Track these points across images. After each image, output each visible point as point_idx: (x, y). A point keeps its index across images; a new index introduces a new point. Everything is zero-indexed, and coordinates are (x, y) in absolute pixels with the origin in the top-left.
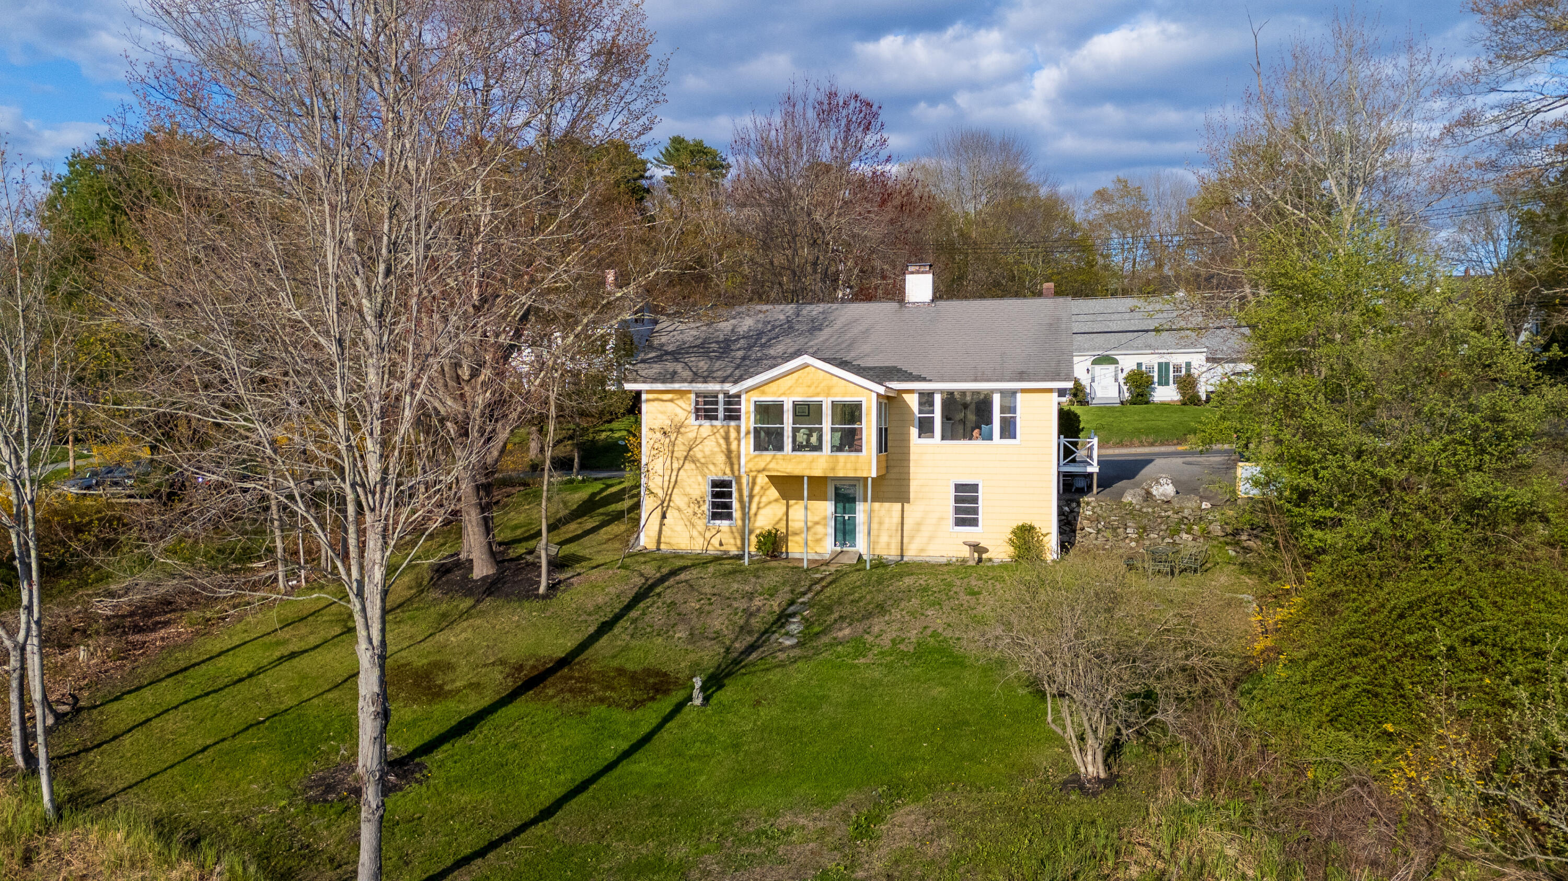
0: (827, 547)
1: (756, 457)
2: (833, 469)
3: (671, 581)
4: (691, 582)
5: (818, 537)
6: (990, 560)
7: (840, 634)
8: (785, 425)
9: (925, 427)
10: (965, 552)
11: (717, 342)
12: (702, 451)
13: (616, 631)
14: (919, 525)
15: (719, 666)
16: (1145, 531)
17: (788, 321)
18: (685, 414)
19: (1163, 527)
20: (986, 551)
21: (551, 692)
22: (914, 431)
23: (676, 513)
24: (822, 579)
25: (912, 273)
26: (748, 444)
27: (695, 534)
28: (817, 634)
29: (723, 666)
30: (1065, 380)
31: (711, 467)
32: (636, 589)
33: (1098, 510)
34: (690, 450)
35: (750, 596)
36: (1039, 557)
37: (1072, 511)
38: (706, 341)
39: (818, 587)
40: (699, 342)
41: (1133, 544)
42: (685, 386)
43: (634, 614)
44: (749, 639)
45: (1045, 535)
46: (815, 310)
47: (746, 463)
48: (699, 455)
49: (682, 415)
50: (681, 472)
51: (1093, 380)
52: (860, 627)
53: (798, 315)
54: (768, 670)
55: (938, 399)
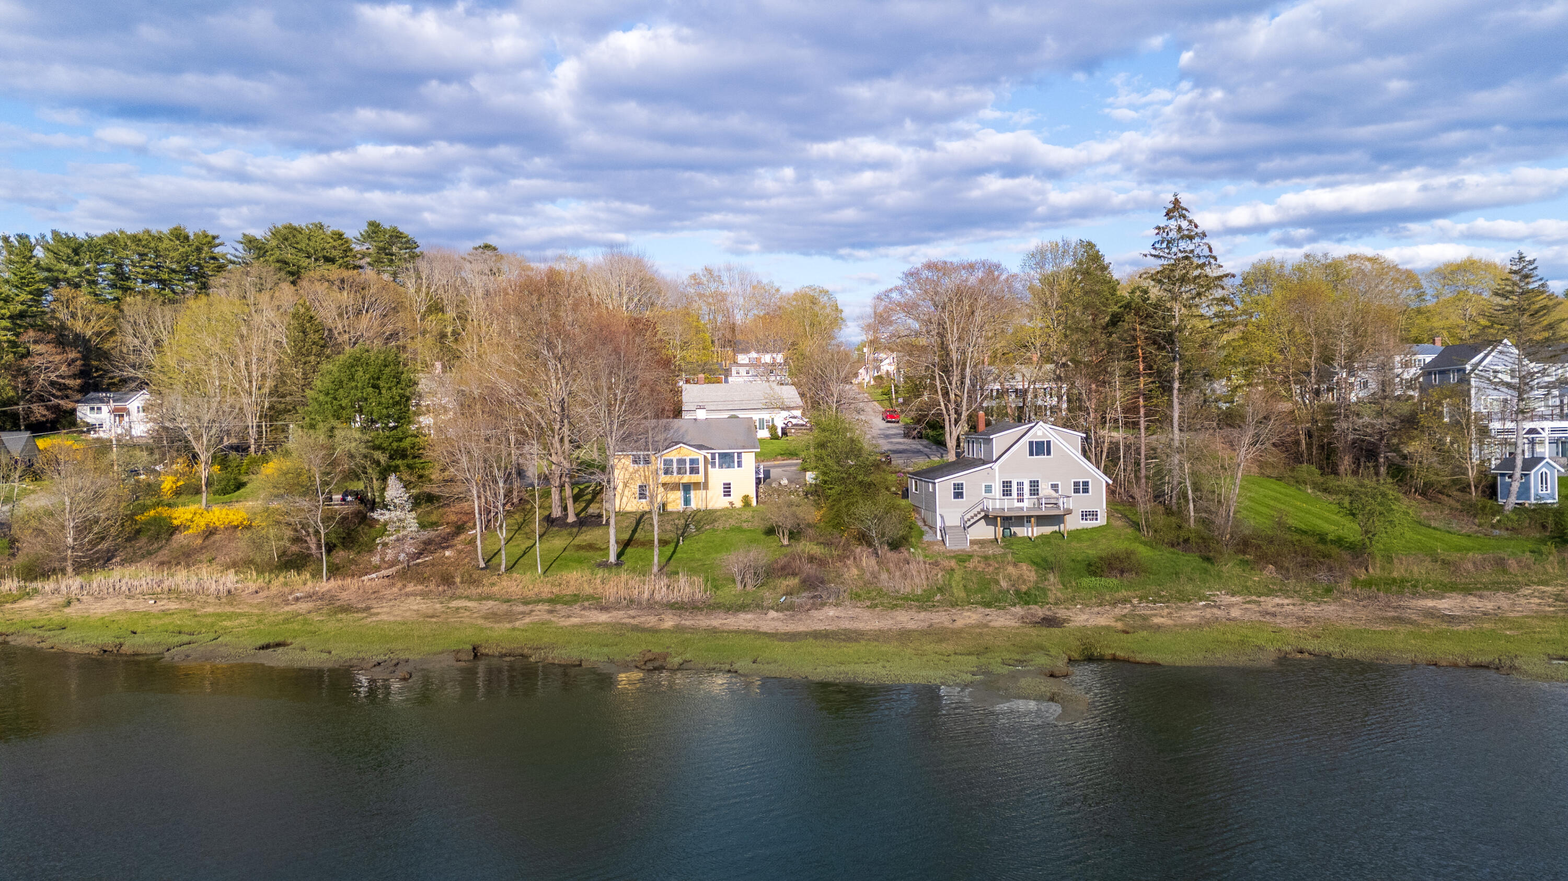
0: (680, 507)
1: (664, 477)
2: (688, 480)
3: (645, 518)
5: (678, 503)
6: (735, 507)
7: (707, 528)
8: (673, 466)
9: (713, 465)
12: (636, 475)
13: (638, 532)
14: (712, 497)
16: (780, 496)
18: (629, 463)
19: (786, 494)
20: (734, 504)
22: (709, 466)
23: (627, 498)
25: (698, 409)
26: (661, 473)
27: (634, 505)
28: (700, 528)
30: (757, 449)
31: (638, 481)
32: (634, 521)
33: (766, 489)
34: (631, 475)
35: (670, 520)
36: (749, 505)
37: (761, 490)
39: (690, 515)
41: (776, 500)
42: (627, 453)
43: (640, 527)
44: (681, 531)
45: (753, 498)
48: (634, 477)
50: (628, 483)
52: (711, 526)
55: (717, 455)
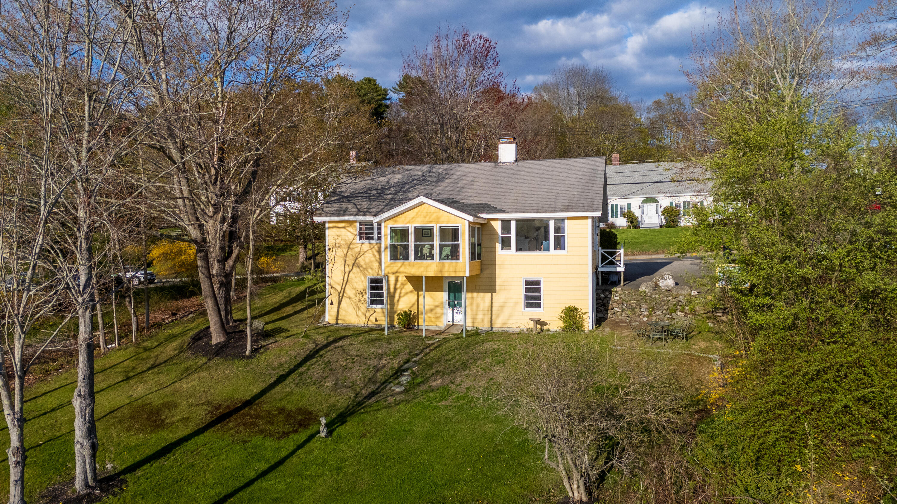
0: (441, 321)
1: (392, 264)
2: (441, 271)
3: (332, 346)
4: (344, 348)
5: (438, 315)
6: (548, 330)
7: (434, 384)
8: (410, 243)
9: (506, 243)
10: (532, 325)
11: (376, 190)
12: (364, 260)
13: (287, 381)
14: (502, 307)
15: (348, 406)
16: (653, 310)
17: (423, 176)
18: (353, 236)
19: (666, 308)
20: (546, 324)
21: (231, 425)
22: (498, 246)
23: (348, 300)
24: (432, 344)
25: (503, 143)
26: (386, 255)
27: (360, 313)
28: (419, 384)
29: (350, 407)
30: (596, 211)
31: (370, 270)
32: (308, 352)
33: (623, 296)
34: (356, 259)
35: (380, 357)
36: (580, 328)
37: (606, 297)
38: (369, 189)
39: (428, 350)
40: (363, 190)
41: (645, 319)
42: (351, 218)
43: (302, 369)
44: (373, 387)
45: (584, 314)
46: (441, 168)
47: (385, 269)
48: (362, 263)
49: (351, 237)
50: (351, 273)
51: (643, 213)
52: (448, 378)
53: (430, 172)
54: (378, 410)
55: (513, 224)
